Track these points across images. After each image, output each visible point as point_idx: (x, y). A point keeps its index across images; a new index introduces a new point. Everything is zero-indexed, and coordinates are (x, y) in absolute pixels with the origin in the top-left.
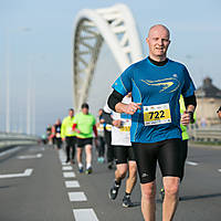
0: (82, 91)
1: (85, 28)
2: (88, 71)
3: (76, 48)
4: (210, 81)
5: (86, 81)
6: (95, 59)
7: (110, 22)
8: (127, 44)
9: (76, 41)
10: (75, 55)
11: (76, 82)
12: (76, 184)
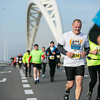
0: (31, 40)
1: (33, 9)
2: (34, 30)
3: (28, 18)
5: (33, 35)
6: (38, 24)
7: (45, 5)
8: (53, 17)
9: (28, 15)
10: (28, 22)
11: (28, 35)
12: (28, 86)
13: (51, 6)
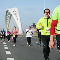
0: (7, 26)
1: (8, 13)
2: (9, 22)
3: (6, 17)
4: (34, 24)
5: (8, 24)
7: (13, 11)
8: (17, 16)
9: (6, 15)
11: (6, 24)
13: (16, 12)
